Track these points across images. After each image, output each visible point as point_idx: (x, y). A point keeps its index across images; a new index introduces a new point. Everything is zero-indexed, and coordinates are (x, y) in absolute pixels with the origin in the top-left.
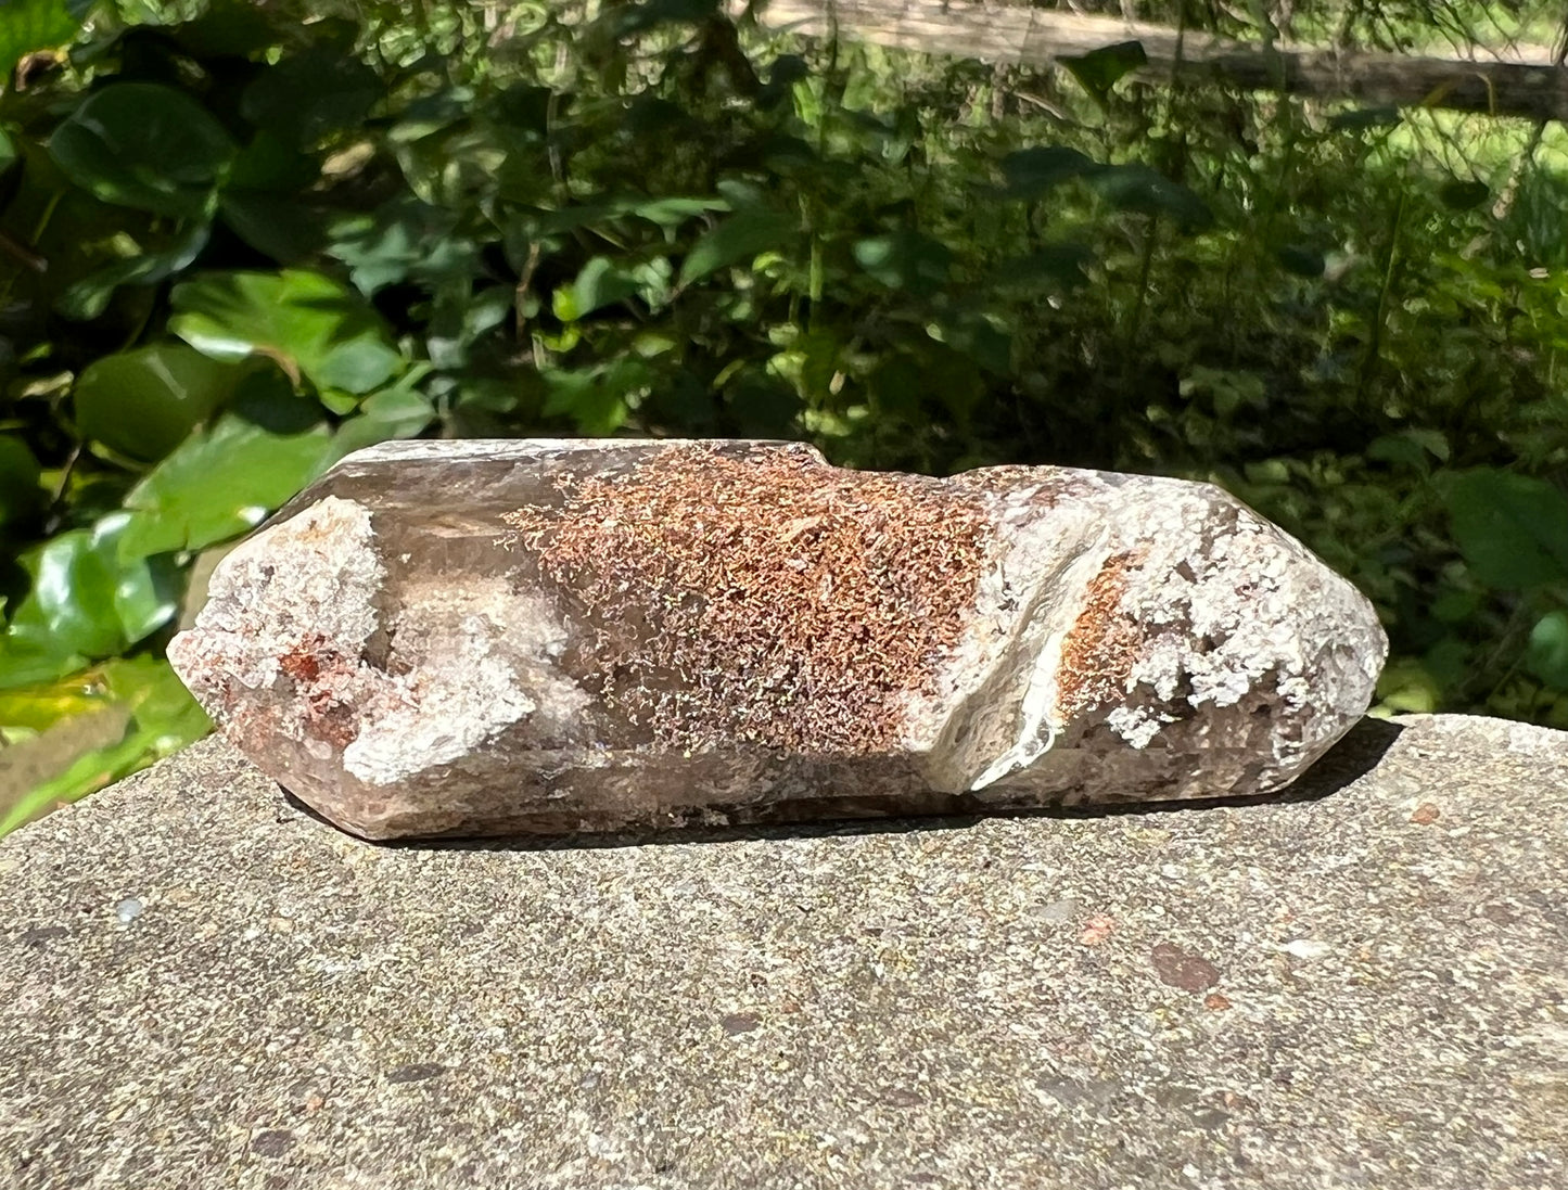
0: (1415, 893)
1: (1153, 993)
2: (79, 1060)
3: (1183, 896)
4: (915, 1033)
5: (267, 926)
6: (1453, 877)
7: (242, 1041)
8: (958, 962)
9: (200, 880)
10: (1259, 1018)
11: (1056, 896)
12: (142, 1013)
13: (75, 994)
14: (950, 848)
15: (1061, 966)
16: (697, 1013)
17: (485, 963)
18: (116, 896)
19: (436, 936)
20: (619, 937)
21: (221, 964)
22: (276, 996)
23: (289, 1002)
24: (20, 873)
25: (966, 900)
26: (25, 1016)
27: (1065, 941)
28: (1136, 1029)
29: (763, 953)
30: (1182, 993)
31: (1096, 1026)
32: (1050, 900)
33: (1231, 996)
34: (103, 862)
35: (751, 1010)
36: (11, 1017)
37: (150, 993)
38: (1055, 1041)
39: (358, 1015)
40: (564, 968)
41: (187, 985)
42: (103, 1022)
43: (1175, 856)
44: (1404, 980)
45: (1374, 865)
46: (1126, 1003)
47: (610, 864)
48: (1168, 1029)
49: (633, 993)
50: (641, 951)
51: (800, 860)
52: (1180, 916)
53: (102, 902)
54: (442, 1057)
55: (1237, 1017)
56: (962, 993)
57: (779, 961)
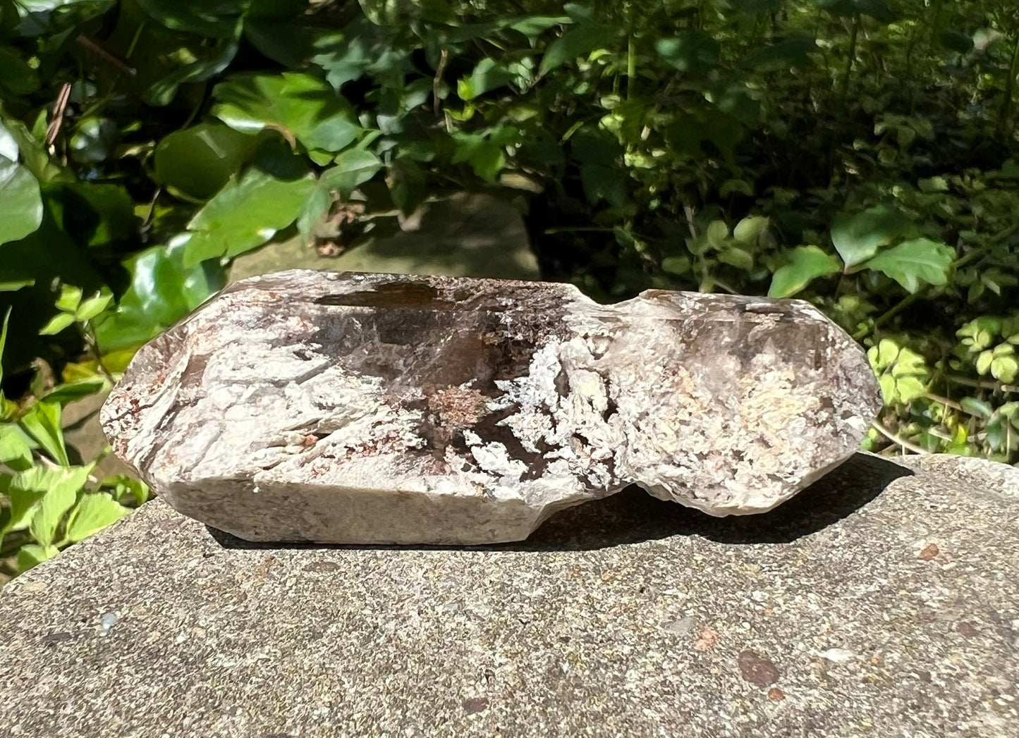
0: (914, 613)
1: (736, 687)
2: (71, 729)
3: (763, 614)
4: (582, 714)
5: (190, 634)
6: (940, 601)
7: (169, 716)
8: (615, 662)
9: (152, 599)
10: (801, 706)
11: (682, 613)
12: (110, 695)
13: (71, 681)
14: (620, 578)
15: (680, 666)
16: (449, 698)
17: (321, 660)
18: (102, 610)
19: (293, 641)
20: (406, 642)
21: (161, 661)
22: (192, 683)
23: (200, 689)
24: (47, 592)
25: (625, 617)
26: (41, 696)
27: (684, 647)
28: (722, 713)
29: (494, 654)
30: (754, 687)
31: (698, 711)
32: (679, 617)
33: (786, 690)
34: (96, 585)
35: (483, 696)
36: (32, 698)
37: (117, 681)
38: (670, 722)
39: (240, 698)
40: (369, 665)
41: (139, 676)
42: (87, 702)
43: (762, 584)
44: (897, 680)
45: (890, 592)
46: (718, 694)
47: (405, 588)
48: (743, 714)
49: (411, 683)
50: (418, 652)
51: (525, 585)
52: (758, 630)
53: (93, 615)
54: (290, 729)
55: (788, 705)
56: (615, 686)
57: (503, 660)
